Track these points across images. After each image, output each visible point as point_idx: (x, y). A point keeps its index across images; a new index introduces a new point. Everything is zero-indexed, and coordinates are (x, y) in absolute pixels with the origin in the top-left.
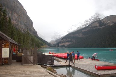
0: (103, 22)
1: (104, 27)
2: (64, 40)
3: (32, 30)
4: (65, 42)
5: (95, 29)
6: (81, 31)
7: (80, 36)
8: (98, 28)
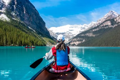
0: (116, 20)
1: (116, 25)
2: (75, 39)
3: (45, 30)
4: (75, 41)
5: (106, 28)
6: (92, 31)
7: (90, 36)
8: (110, 27)
